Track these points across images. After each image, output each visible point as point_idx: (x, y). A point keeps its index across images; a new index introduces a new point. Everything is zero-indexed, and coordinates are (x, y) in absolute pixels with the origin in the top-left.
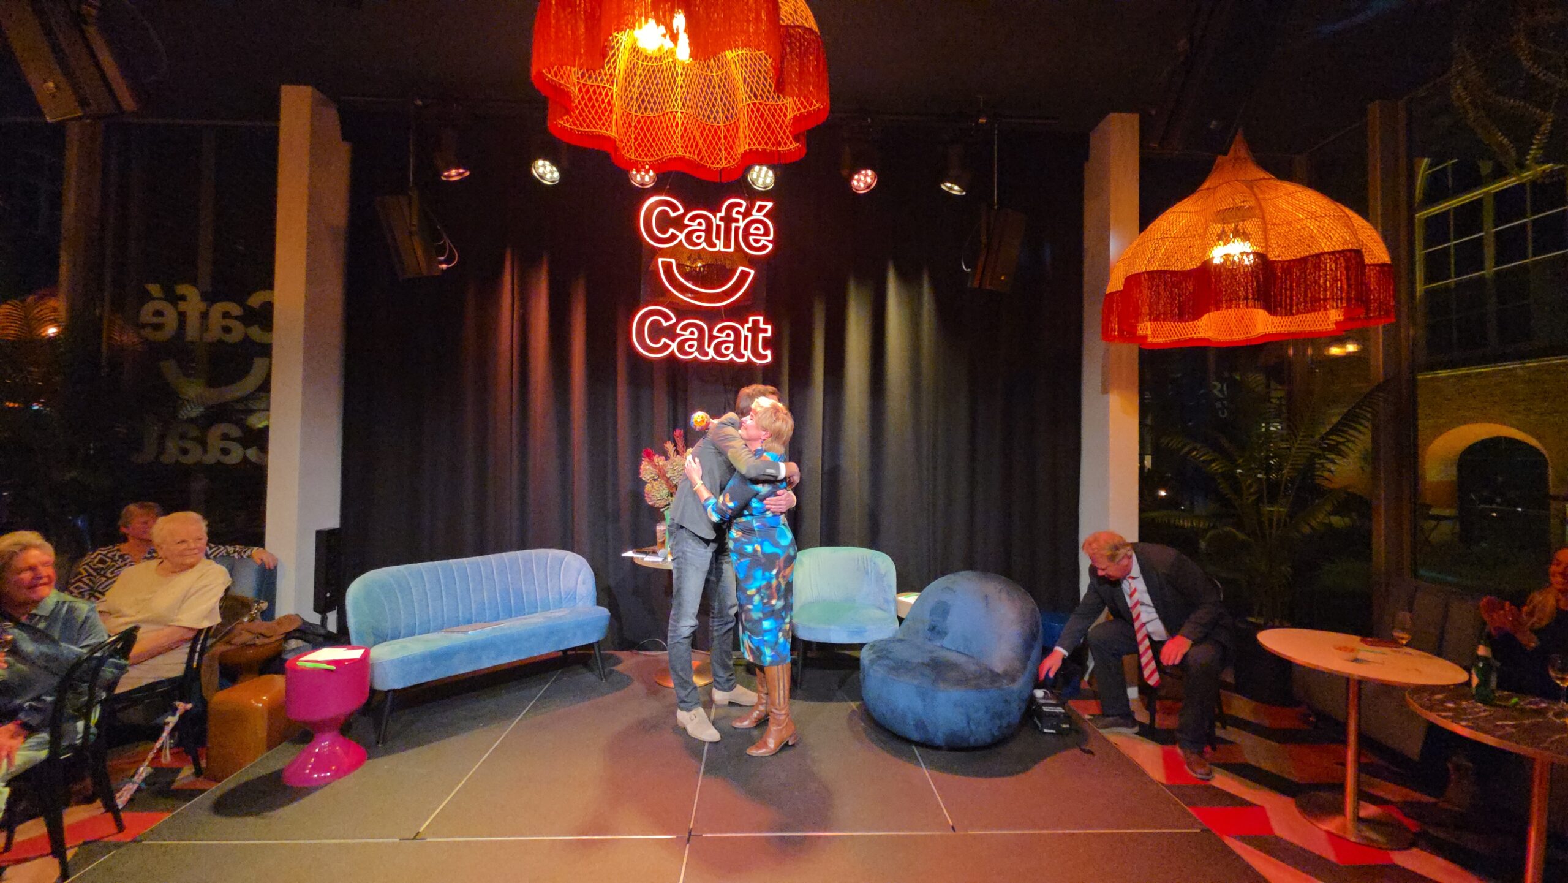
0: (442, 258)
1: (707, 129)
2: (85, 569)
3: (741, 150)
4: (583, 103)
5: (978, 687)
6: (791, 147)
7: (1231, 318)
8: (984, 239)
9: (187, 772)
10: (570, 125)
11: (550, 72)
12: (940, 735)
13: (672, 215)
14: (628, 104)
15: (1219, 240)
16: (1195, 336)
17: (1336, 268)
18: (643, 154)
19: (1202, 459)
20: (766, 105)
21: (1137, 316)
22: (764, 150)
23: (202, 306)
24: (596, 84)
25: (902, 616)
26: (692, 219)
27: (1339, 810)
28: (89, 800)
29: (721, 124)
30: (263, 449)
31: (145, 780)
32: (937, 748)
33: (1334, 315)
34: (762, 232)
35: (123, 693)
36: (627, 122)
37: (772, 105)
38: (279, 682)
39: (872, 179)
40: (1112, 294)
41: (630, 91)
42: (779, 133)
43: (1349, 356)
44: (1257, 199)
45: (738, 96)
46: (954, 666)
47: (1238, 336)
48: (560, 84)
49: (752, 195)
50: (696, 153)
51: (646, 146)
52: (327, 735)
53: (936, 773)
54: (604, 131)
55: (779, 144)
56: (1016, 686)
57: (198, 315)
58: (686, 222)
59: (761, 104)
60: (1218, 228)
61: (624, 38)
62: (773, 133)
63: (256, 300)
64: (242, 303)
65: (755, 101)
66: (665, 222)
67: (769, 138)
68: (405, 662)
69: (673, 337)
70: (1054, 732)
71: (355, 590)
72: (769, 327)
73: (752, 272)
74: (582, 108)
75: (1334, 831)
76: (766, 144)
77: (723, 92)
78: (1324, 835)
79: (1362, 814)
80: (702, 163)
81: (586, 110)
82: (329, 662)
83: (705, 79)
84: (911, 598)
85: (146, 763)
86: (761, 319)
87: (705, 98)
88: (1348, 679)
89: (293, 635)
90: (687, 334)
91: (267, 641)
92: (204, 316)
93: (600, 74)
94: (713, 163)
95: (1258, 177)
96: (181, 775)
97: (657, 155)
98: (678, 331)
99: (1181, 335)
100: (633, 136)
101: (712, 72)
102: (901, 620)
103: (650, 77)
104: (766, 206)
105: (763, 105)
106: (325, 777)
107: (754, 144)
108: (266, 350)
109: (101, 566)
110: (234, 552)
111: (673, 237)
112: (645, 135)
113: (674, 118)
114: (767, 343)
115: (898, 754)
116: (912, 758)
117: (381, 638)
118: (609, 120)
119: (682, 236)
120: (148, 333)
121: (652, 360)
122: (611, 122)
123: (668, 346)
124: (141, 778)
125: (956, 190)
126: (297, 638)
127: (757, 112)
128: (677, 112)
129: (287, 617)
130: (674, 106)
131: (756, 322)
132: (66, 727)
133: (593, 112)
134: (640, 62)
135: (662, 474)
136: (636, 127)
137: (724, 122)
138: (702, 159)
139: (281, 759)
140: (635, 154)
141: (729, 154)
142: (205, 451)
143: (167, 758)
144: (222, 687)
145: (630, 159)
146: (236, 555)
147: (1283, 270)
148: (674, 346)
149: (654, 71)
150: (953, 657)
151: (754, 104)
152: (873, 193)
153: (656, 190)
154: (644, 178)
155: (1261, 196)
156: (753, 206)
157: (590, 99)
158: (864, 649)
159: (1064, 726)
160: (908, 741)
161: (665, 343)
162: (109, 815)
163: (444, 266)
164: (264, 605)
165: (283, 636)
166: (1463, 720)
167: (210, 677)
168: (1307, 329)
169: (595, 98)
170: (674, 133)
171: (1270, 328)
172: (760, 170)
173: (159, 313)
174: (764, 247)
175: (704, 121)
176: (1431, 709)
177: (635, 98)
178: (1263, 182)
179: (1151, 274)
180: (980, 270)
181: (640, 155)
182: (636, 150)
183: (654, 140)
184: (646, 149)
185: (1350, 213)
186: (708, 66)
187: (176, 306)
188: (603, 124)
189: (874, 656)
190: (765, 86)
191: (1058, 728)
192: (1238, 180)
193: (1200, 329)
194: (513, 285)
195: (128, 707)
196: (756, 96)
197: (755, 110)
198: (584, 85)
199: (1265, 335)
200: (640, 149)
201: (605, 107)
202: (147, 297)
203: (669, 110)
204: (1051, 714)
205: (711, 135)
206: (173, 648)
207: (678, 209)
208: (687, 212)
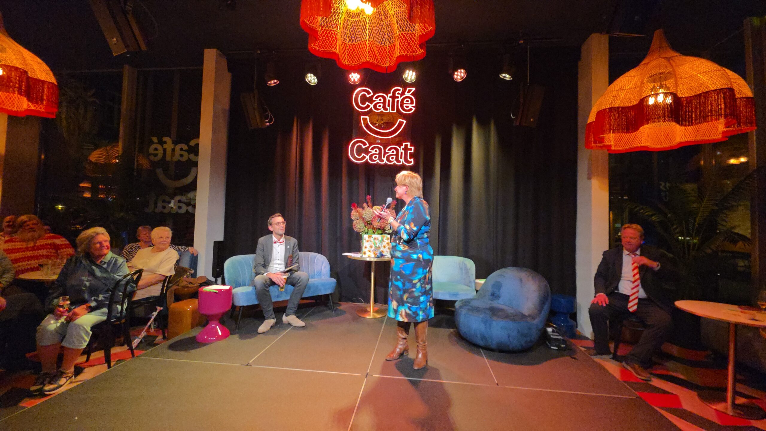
0: (267, 120)
1: (381, 49)
2: (125, 252)
3: (396, 56)
4: (324, 38)
5: (514, 320)
6: (419, 53)
8: (522, 100)
9: (160, 337)
10: (318, 48)
11: (308, 21)
12: (494, 343)
13: (368, 96)
14: (345, 39)
16: (639, 145)
17: (718, 98)
18: (351, 62)
20: (408, 34)
22: (406, 55)
23: (172, 146)
24: (330, 29)
25: (478, 289)
26: (377, 98)
27: (724, 400)
28: (122, 345)
30: (194, 206)
31: (144, 338)
32: (492, 350)
33: (719, 126)
34: (409, 102)
35: (137, 300)
36: (344, 47)
37: (411, 34)
38: (196, 301)
39: (464, 74)
40: (590, 124)
41: (346, 33)
42: (414, 47)
44: (672, 66)
45: (394, 31)
46: (503, 311)
47: (665, 145)
48: (313, 27)
50: (375, 59)
51: (352, 58)
52: (214, 322)
53: (491, 361)
54: (333, 50)
55: (414, 52)
56: (536, 321)
57: (171, 150)
58: (374, 99)
59: (405, 34)
60: (651, 84)
61: (342, 7)
62: (411, 47)
63: (192, 143)
64: (187, 144)
65: (403, 32)
66: (364, 99)
67: (409, 50)
69: (367, 153)
70: (557, 348)
71: (228, 264)
72: (413, 148)
73: (405, 122)
74: (324, 40)
75: (720, 410)
76: (408, 52)
77: (388, 31)
78: (713, 413)
79: (737, 402)
80: (378, 64)
81: (326, 41)
82: (216, 289)
83: (380, 25)
84: (482, 281)
85: (144, 331)
86: (409, 144)
87: (380, 34)
89: (202, 284)
90: (373, 152)
91: (193, 286)
92: (173, 150)
94: (383, 64)
95: (673, 56)
96: (157, 339)
97: (358, 62)
98: (370, 150)
100: (347, 54)
101: (383, 21)
102: (477, 291)
103: (355, 26)
104: (411, 90)
106: (213, 340)
107: (402, 53)
108: (196, 164)
109: (131, 250)
110: (182, 248)
111: (368, 106)
112: (352, 53)
113: (365, 43)
114: (412, 156)
115: (471, 351)
116: (479, 354)
117: (238, 285)
119: (372, 106)
120: (152, 158)
121: (357, 165)
122: (336, 46)
123: (365, 157)
124: (142, 336)
125: (507, 77)
128: (366, 41)
129: (201, 277)
130: (365, 38)
131: (406, 146)
132: (114, 306)
133: (328, 42)
134: (350, 19)
135: (361, 216)
136: (348, 49)
137: (389, 45)
138: (378, 62)
139: (195, 332)
140: (348, 62)
141: (391, 59)
143: (152, 330)
144: (175, 302)
145: (346, 65)
146: (182, 250)
147: (687, 102)
148: (368, 157)
149: (356, 23)
150: (503, 307)
151: (402, 34)
152: (464, 81)
153: (360, 85)
154: (354, 78)
155: (674, 64)
156: (406, 90)
157: (327, 36)
158: (457, 302)
159: (563, 346)
160: (477, 346)
161: (363, 156)
162: (129, 351)
163: (268, 124)
164: (193, 272)
165: (200, 284)
167: (170, 297)
168: (707, 138)
169: (330, 36)
170: (365, 50)
171: (683, 137)
172: (409, 72)
173: (156, 149)
174: (411, 109)
175: (379, 45)
177: (348, 36)
178: (676, 58)
179: (611, 109)
180: (520, 117)
181: (350, 62)
183: (356, 55)
185: (728, 71)
186: (381, 19)
187: (162, 146)
188: (333, 47)
189: (461, 305)
190: (407, 25)
191: (559, 346)
192: (661, 58)
193: (643, 142)
194: (297, 132)
195: (138, 307)
196: (403, 30)
197: (402, 37)
198: (325, 30)
199: (681, 143)
200: (350, 60)
201: (334, 40)
202: (152, 142)
203: (363, 40)
204: (555, 339)
205: (382, 51)
206: (156, 283)
207: (370, 93)
208: (374, 94)
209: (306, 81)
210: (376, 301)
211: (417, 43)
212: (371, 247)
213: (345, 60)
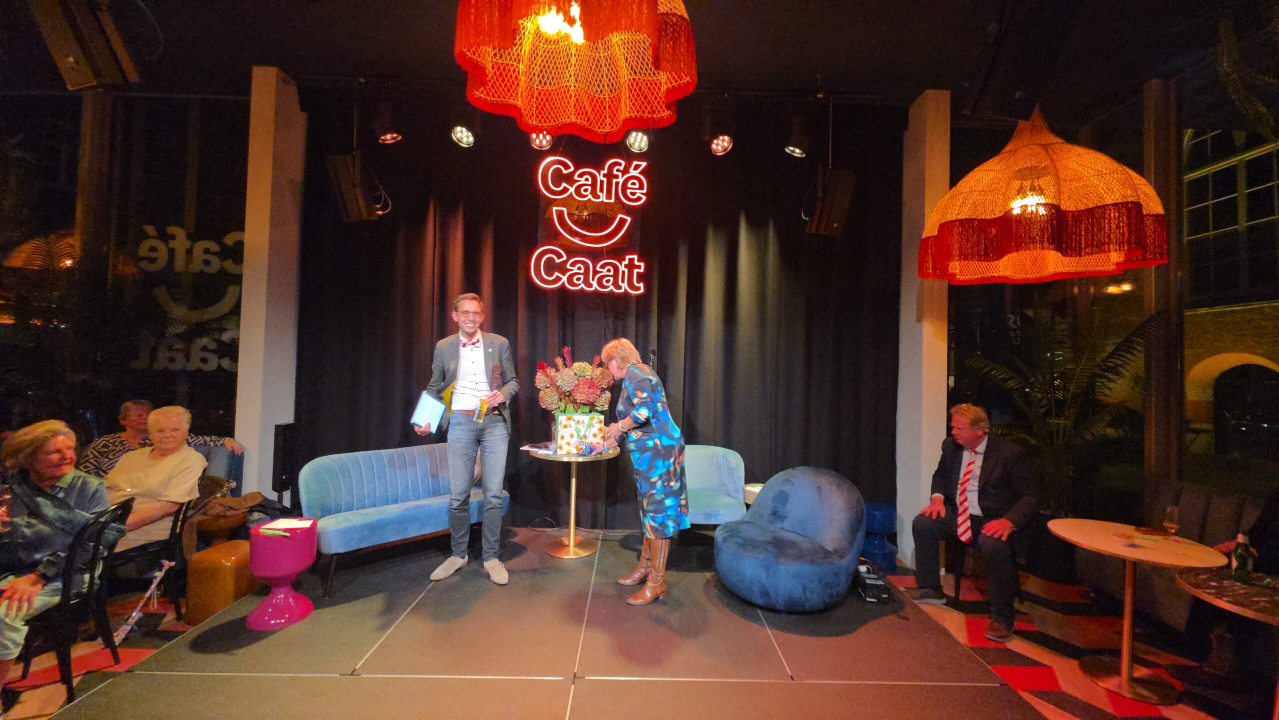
0: (378, 206)
1: (595, 100)
2: (92, 453)
3: (623, 117)
4: (495, 78)
5: (812, 562)
6: (664, 114)
7: (1027, 260)
9: (170, 617)
10: (485, 96)
11: (469, 51)
12: (781, 600)
13: (565, 172)
15: (1018, 194)
16: (996, 275)
17: (1119, 217)
18: (542, 121)
19: (1000, 377)
20: (644, 80)
21: (949, 257)
22: (641, 117)
23: (188, 244)
24: (505, 62)
25: (750, 502)
26: (581, 175)
27: (1116, 671)
28: (91, 640)
29: (607, 96)
30: (235, 359)
31: (136, 623)
32: (778, 611)
33: (1115, 257)
34: (637, 186)
35: (121, 552)
36: (530, 94)
37: (648, 81)
38: (244, 547)
39: (728, 143)
40: (928, 238)
41: (533, 69)
42: (654, 104)
43: (1125, 294)
44: (1052, 160)
45: (620, 72)
46: (793, 544)
47: (1031, 275)
48: (477, 61)
49: (630, 156)
50: (586, 119)
51: (545, 113)
52: (282, 590)
53: (775, 631)
54: (512, 101)
55: (654, 112)
56: (844, 562)
57: (184, 250)
58: (576, 178)
59: (639, 79)
60: (1017, 184)
61: (529, 25)
63: (230, 239)
64: (219, 241)
65: (635, 77)
66: (559, 177)
67: (646, 108)
68: (347, 532)
69: (564, 271)
70: (875, 600)
71: (306, 474)
72: (642, 264)
73: (629, 219)
74: (494, 82)
75: (1113, 689)
76: (644, 112)
77: (608, 70)
78: (1103, 692)
79: (1136, 675)
80: (590, 127)
81: (498, 84)
82: (286, 530)
83: (594, 59)
84: (756, 488)
85: (138, 609)
86: (636, 257)
87: (594, 75)
88: (1123, 561)
89: (255, 509)
90: (575, 269)
91: (235, 513)
92: (189, 251)
93: (509, 54)
94: (599, 128)
95: (1053, 142)
96: (166, 620)
97: (554, 121)
98: (568, 267)
99: (984, 273)
100: (535, 106)
101: (599, 53)
102: (748, 506)
103: (550, 57)
104: (640, 166)
105: (641, 80)
106: (281, 623)
107: (633, 112)
108: (237, 280)
109: (104, 450)
110: (211, 441)
111: (565, 190)
112: (545, 105)
113: (569, 90)
114: (640, 277)
115: (745, 615)
116: (757, 620)
117: (326, 512)
118: (516, 92)
119: (572, 190)
120: (144, 264)
121: (546, 290)
122: (517, 93)
123: (561, 279)
124: (134, 621)
125: (798, 153)
126: (259, 511)
127: (636, 88)
128: (570, 86)
129: (251, 494)
130: (568, 81)
131: (631, 260)
132: (76, 577)
133: (503, 85)
134: (541, 45)
135: (553, 383)
136: (537, 98)
137: (609, 95)
138: (591, 124)
139: (247, 607)
140: (536, 120)
141: (612, 120)
142: (188, 361)
143: (154, 606)
144: (199, 549)
145: (532, 124)
146: (212, 444)
147: (1074, 219)
148: (564, 279)
149: (552, 53)
150: (792, 537)
151: (634, 79)
152: (729, 155)
153: (551, 152)
154: (541, 141)
155: (1055, 157)
156: (630, 165)
157: (501, 74)
158: (718, 529)
159: (884, 596)
160: (754, 605)
162: (108, 651)
163: (380, 213)
164: (234, 484)
165: (249, 509)
166: (1224, 596)
167: (189, 539)
168: (1092, 269)
169: (505, 74)
170: (568, 103)
171: (1060, 268)
172: (637, 135)
173: (153, 249)
174: (639, 199)
175: (592, 94)
176: (1197, 586)
177: (537, 74)
178: (1057, 146)
179: (960, 221)
180: (816, 218)
181: (540, 121)
182: (537, 116)
183: (551, 109)
184: (545, 116)
185: (1131, 172)
186: (597, 49)
187: (167, 243)
188: (511, 95)
189: (726, 535)
190: (643, 65)
191: (878, 597)
192: (1035, 144)
193: (1001, 269)
194: (435, 225)
195: (124, 563)
196: (635, 73)
197: (635, 84)
198: (496, 63)
199: (1055, 274)
200: (540, 117)
201: (513, 81)
202: (145, 236)
203: (565, 85)
204: (873, 586)
205: (598, 105)
206: (162, 517)
207: (570, 168)
208: (576, 169)
209: (454, 141)
210: (578, 524)
211: (663, 102)
212: (572, 436)
213: (531, 118)
